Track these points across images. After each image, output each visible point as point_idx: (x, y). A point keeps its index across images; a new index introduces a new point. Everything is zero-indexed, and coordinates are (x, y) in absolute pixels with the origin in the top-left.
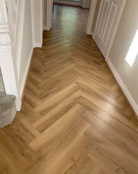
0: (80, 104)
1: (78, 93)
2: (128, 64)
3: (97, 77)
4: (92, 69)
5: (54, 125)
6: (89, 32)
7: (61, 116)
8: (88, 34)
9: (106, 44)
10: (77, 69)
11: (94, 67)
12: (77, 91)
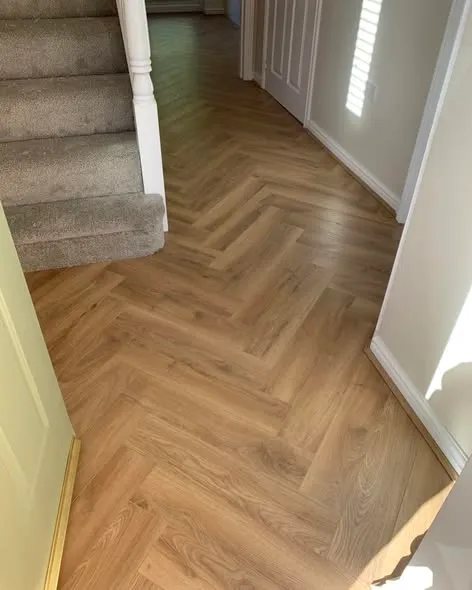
0: (275, 205)
1: (266, 191)
2: (352, 114)
3: (297, 159)
4: (282, 148)
5: (240, 239)
6: (248, 74)
7: (246, 227)
8: (246, 79)
9: (298, 91)
10: (246, 153)
11: (283, 144)
12: (261, 187)
